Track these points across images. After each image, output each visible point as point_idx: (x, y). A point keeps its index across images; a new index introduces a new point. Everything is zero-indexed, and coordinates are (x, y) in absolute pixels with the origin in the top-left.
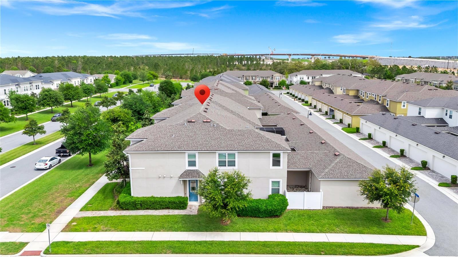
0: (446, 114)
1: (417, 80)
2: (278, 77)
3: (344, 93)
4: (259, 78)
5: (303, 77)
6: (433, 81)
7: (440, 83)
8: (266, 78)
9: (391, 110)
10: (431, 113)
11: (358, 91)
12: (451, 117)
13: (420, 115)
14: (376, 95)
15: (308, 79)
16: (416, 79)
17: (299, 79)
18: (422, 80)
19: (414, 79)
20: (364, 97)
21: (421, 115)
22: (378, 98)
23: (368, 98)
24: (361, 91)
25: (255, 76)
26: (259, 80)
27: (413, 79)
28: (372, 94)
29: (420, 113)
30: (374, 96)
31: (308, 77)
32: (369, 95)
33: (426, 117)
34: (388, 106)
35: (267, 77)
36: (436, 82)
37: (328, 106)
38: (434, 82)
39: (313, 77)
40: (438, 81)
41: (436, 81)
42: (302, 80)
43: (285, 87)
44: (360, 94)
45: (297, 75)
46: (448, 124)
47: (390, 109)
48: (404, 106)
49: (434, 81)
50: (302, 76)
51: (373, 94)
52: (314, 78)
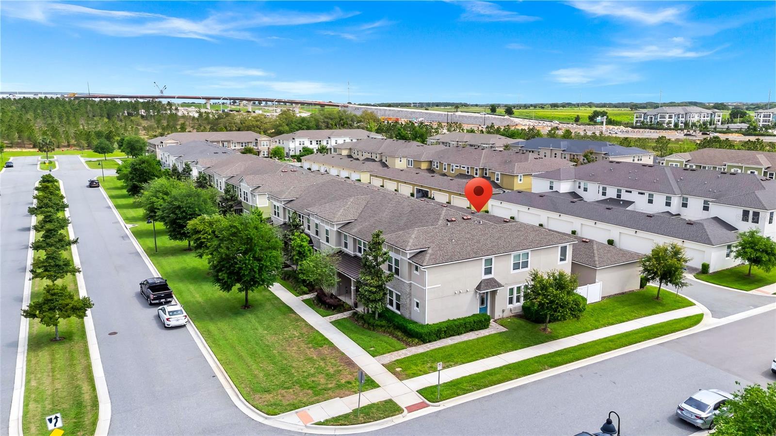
0: (579, 187)
1: (460, 143)
2: (265, 142)
3: (410, 166)
4: (235, 144)
5: (304, 142)
6: (482, 144)
7: (491, 147)
8: (245, 143)
9: (504, 186)
10: (564, 187)
11: (431, 162)
12: (585, 190)
13: (552, 191)
14: (468, 168)
15: (311, 144)
16: (457, 142)
17: (298, 145)
18: (467, 143)
19: (455, 141)
20: (446, 171)
21: (554, 190)
22: (472, 172)
23: (454, 172)
24: (435, 164)
25: (229, 142)
26: (234, 148)
27: (453, 141)
28: (460, 166)
29: (551, 188)
30: (466, 169)
31: (311, 142)
32: (454, 167)
33: (561, 192)
34: (498, 180)
35: (248, 143)
36: (487, 146)
37: (414, 185)
38: (484, 146)
39: (317, 141)
40: (489, 144)
41: (487, 144)
42: (304, 146)
43: (277, 158)
44: (435, 167)
45: (294, 139)
46: (582, 198)
47: (502, 185)
48: (521, 180)
49: (484, 144)
50: (302, 140)
51: (462, 166)
52: (319, 142)
